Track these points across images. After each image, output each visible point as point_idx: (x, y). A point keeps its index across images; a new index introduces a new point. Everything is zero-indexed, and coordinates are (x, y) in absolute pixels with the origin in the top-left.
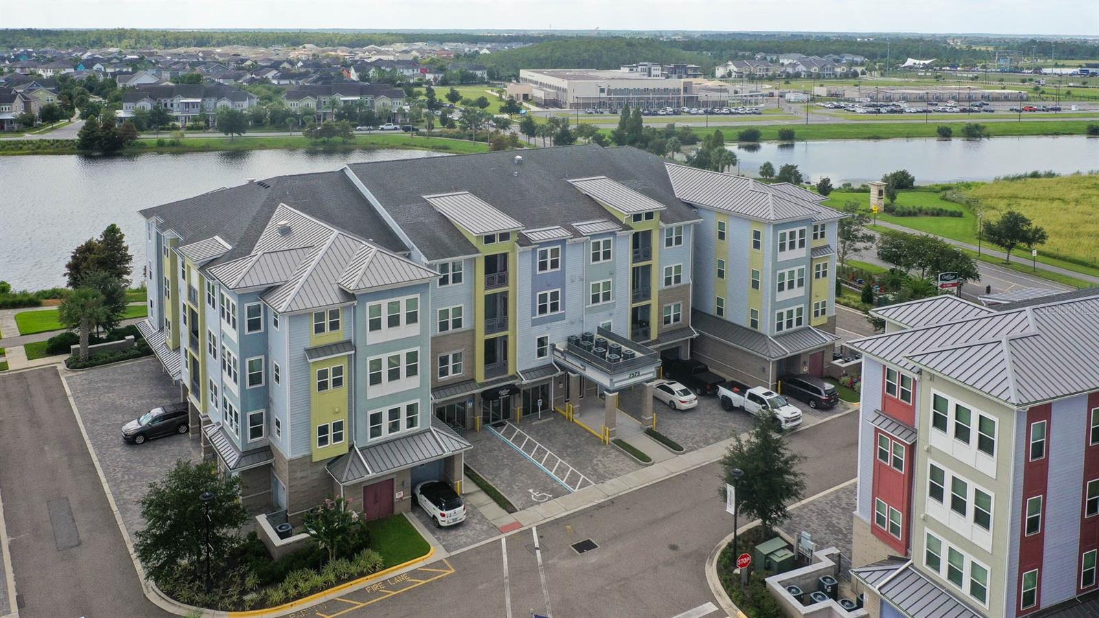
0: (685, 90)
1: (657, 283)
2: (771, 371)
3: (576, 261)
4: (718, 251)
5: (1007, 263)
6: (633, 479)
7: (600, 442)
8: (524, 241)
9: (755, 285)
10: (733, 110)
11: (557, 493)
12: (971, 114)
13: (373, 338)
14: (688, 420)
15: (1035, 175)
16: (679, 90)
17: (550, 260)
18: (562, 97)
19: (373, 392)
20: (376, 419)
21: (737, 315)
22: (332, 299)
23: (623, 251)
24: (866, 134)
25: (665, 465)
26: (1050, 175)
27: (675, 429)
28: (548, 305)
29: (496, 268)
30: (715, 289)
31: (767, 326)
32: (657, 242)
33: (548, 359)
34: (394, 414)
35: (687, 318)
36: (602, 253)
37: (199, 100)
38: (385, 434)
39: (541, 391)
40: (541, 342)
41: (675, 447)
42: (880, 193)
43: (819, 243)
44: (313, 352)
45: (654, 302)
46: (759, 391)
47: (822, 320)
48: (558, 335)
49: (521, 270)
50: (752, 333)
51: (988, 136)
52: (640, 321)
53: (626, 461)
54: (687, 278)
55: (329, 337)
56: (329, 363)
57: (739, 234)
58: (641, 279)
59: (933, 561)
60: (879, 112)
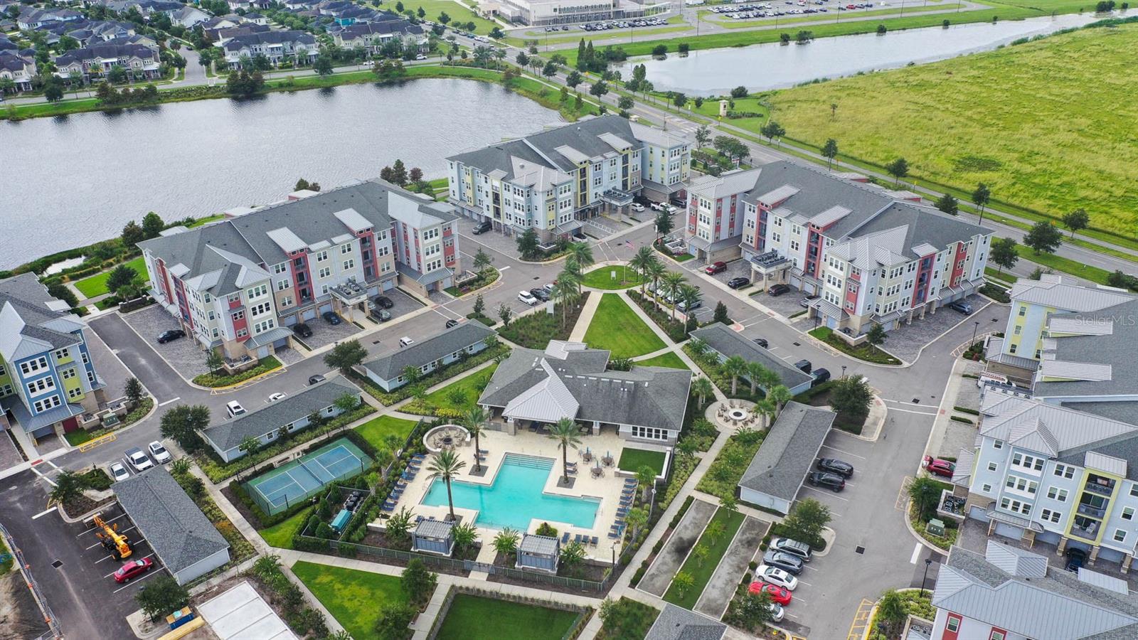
0: (614, 6)
1: (630, 171)
2: (668, 197)
3: (606, 167)
4: (649, 157)
5: (770, 144)
6: (628, 230)
7: (616, 222)
8: (591, 162)
9: (663, 169)
10: (649, 23)
11: (609, 235)
12: (810, 14)
13: (561, 196)
14: (642, 214)
15: (816, 81)
16: (609, 5)
17: (598, 167)
18: (525, 15)
19: (561, 211)
20: (562, 218)
21: (656, 179)
22: (550, 187)
23: (619, 161)
24: (735, 42)
25: (637, 226)
26: (825, 80)
27: (638, 217)
28: (598, 182)
29: (583, 173)
30: (649, 171)
31: (666, 183)
32: (630, 157)
33: (598, 199)
34: (566, 216)
35: (640, 182)
36: (613, 163)
37: (281, 45)
38: (564, 222)
39: (596, 209)
40: (596, 194)
41: (640, 222)
42: (725, 106)
43: (685, 152)
44: (548, 201)
45: (629, 177)
46: (664, 204)
47: (685, 179)
48: (600, 191)
49: (590, 172)
50: (662, 184)
51: (812, 38)
52: (625, 184)
53: (626, 226)
54: (639, 168)
55: (550, 197)
56: (551, 204)
57: (657, 152)
58: (625, 170)
59: (700, 234)
60: (749, 17)
